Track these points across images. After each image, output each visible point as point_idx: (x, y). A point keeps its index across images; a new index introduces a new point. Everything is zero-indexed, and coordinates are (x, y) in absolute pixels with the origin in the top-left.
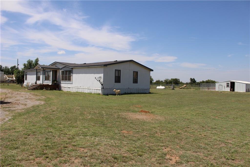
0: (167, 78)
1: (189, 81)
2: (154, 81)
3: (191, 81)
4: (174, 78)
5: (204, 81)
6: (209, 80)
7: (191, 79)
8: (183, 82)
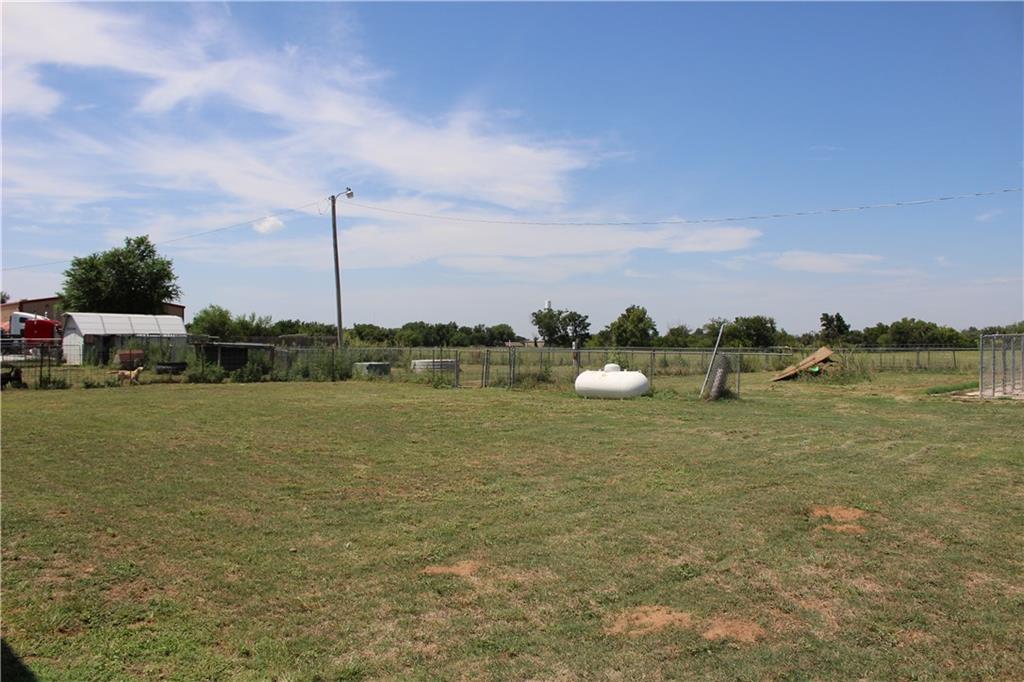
0: (716, 318)
1: (817, 328)
2: (663, 332)
3: (827, 329)
4: (750, 314)
5: (885, 324)
6: (909, 319)
7: (826, 317)
8: (789, 333)
